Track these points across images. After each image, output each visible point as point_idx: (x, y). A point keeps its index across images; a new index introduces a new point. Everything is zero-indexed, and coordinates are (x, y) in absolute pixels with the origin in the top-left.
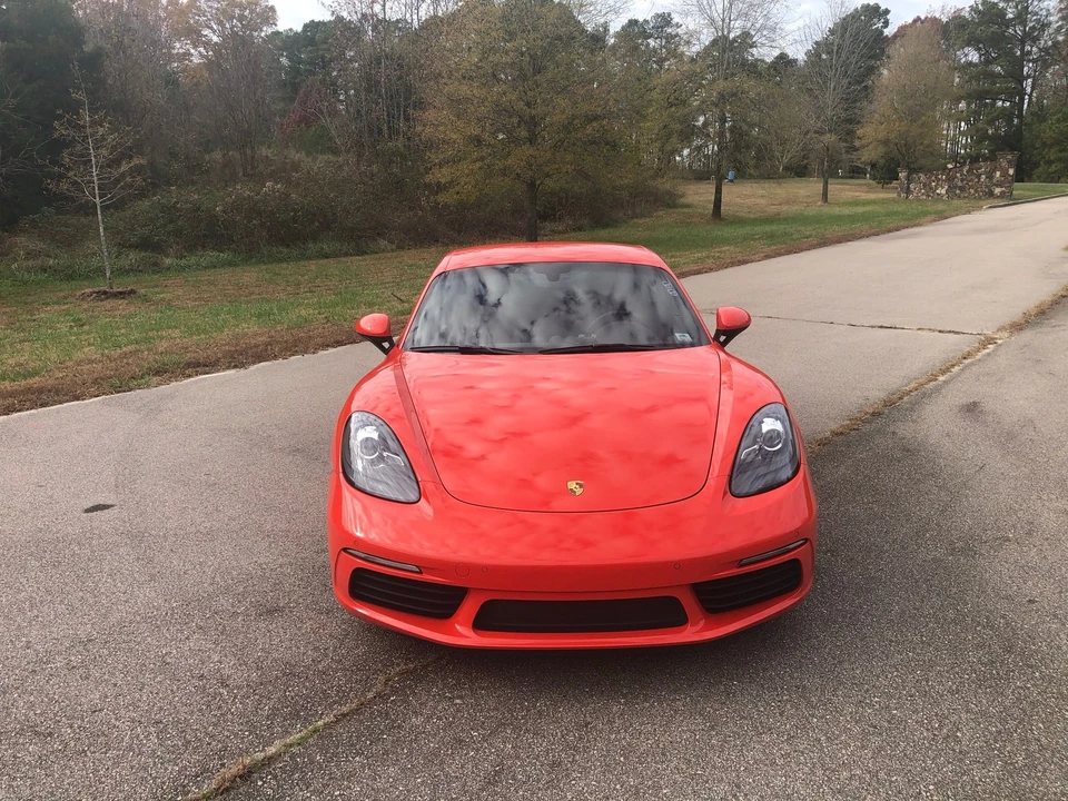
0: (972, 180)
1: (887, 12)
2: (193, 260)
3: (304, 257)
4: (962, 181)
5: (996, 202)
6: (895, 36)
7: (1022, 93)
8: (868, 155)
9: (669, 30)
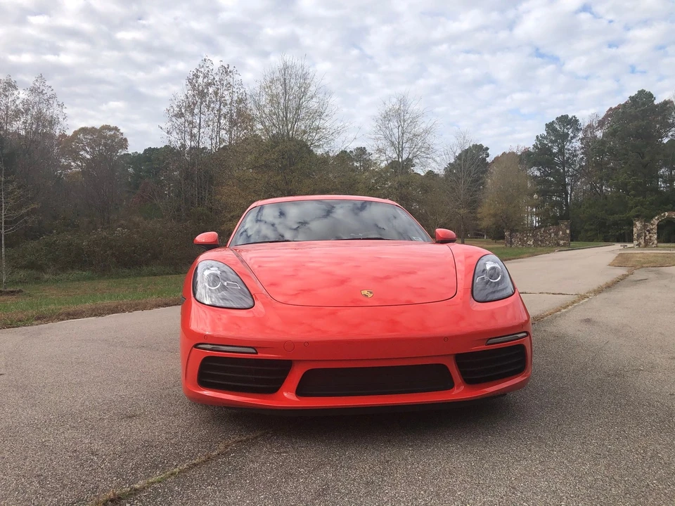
0: (547, 236)
1: (487, 149)
2: (65, 276)
3: (139, 275)
4: (541, 236)
5: (562, 249)
6: (493, 162)
7: (567, 194)
8: (485, 223)
9: (365, 157)
